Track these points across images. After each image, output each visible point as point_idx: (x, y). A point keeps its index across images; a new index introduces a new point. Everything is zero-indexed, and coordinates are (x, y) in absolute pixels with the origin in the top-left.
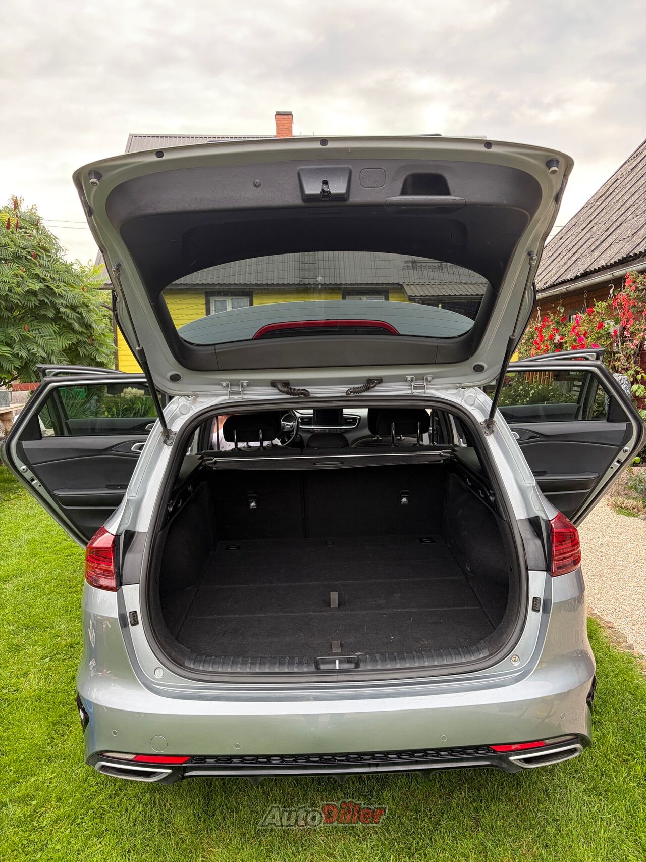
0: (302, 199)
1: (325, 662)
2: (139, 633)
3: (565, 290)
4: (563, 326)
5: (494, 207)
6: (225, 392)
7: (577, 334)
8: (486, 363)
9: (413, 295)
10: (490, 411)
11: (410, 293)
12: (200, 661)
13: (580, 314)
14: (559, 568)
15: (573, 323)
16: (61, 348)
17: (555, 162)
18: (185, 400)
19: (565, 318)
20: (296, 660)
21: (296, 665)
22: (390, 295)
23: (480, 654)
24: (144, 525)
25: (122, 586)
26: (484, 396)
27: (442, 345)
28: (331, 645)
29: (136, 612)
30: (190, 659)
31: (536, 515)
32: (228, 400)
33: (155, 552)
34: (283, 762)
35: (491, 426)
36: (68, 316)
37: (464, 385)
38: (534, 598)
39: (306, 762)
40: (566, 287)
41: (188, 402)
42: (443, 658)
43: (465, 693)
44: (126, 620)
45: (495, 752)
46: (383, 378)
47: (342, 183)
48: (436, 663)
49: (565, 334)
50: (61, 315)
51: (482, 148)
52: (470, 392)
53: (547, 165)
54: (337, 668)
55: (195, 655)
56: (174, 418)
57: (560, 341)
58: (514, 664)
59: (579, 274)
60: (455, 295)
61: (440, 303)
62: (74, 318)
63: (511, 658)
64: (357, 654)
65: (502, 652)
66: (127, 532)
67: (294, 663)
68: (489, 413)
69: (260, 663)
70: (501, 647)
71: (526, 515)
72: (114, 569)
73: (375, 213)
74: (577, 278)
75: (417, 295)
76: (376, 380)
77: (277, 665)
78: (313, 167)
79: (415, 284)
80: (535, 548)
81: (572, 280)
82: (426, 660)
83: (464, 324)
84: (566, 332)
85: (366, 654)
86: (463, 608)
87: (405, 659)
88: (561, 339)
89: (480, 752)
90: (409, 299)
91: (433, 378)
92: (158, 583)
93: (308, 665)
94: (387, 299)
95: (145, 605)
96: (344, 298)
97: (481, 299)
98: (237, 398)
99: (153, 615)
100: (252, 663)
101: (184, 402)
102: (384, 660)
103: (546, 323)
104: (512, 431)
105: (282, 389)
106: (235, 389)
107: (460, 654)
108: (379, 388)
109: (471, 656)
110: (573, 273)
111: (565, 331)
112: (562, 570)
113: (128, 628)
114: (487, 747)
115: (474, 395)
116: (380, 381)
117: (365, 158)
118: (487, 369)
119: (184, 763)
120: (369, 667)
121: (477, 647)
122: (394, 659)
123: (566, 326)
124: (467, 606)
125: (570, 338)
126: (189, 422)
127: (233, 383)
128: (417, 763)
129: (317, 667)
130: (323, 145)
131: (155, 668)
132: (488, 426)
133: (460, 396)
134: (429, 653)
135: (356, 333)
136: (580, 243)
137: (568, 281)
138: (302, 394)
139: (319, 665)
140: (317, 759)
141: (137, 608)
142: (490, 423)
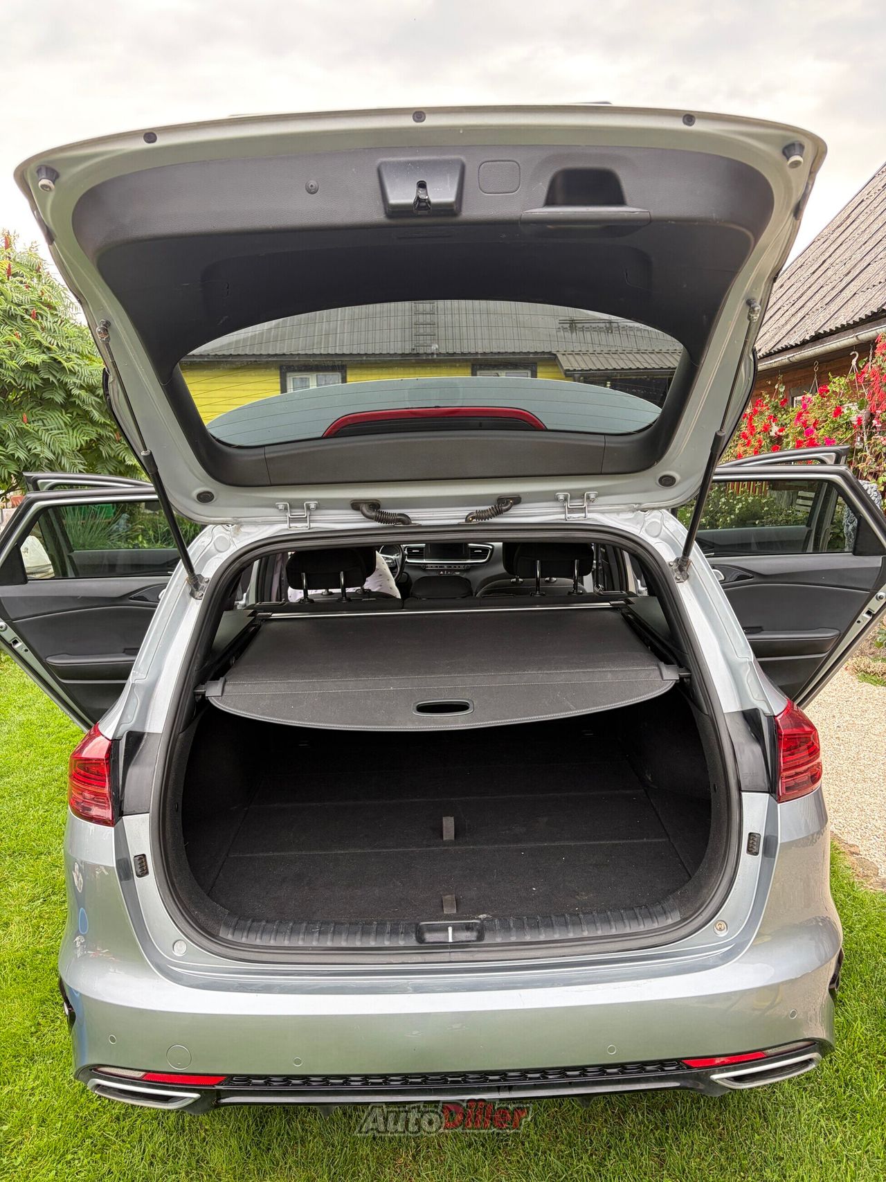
0: (386, 213)
1: (433, 929)
2: (149, 888)
3: (787, 360)
4: (783, 413)
5: (697, 223)
6: (282, 518)
7: (804, 424)
8: (677, 472)
9: (571, 369)
10: (683, 546)
11: (566, 366)
12: (242, 930)
13: (809, 395)
14: (788, 789)
15: (797, 408)
16: (75, 447)
17: (797, 148)
18: (223, 530)
19: (785, 401)
20: (388, 928)
21: (388, 935)
22: (539, 369)
23: (667, 918)
24: (158, 722)
25: (123, 817)
26: (675, 523)
27: (612, 445)
28: (442, 902)
29: (144, 855)
30: (227, 925)
31: (754, 707)
32: (287, 529)
33: (173, 764)
34: (367, 1084)
35: (685, 568)
36: (84, 401)
37: (644, 506)
38: (750, 834)
39: (402, 1084)
40: (788, 356)
41: (228, 532)
42: (610, 924)
43: (645, 981)
44: (127, 869)
45: (689, 1068)
46: (521, 496)
47: (448, 186)
48: (600, 933)
49: (786, 424)
50: (74, 399)
51: (678, 125)
52: (654, 517)
53: (784, 153)
54: (450, 940)
55: (236, 919)
56: (205, 558)
57: (778, 433)
58: (719, 933)
59: (808, 338)
60: (630, 369)
61: (609, 380)
62: (92, 404)
63: (715, 924)
64: (481, 916)
65: (700, 918)
66: (131, 734)
67: (384, 932)
68: (682, 549)
69: (334, 933)
70: (699, 909)
71: (739, 706)
72: (110, 793)
73: (504, 236)
74: (804, 344)
75: (577, 369)
76: (511, 499)
77: (358, 937)
78: (403, 159)
79: (574, 353)
80: (751, 757)
81: (797, 345)
82: (585, 927)
83: (647, 413)
84: (787, 421)
85: (494, 916)
86: (641, 841)
87: (553, 926)
88: (781, 431)
89: (666, 1068)
90: (565, 374)
91: (597, 496)
92: (180, 809)
93: (405, 936)
94: (534, 375)
95: (158, 845)
96: (474, 374)
97: (672, 373)
98: (300, 527)
99: (170, 859)
100: (320, 933)
101: (221, 533)
102: (521, 928)
103: (759, 409)
104: (713, 568)
105: (368, 514)
106: (298, 513)
107: (637, 918)
108: (516, 510)
109: (653, 922)
110: (799, 337)
111: (785, 419)
112: (794, 791)
113: (132, 880)
114: (678, 1062)
115: (659, 522)
116: (517, 500)
117: (487, 144)
118: (680, 482)
119: (218, 1085)
120: (499, 940)
121: (662, 907)
122: (536, 927)
123: (787, 412)
124: (648, 838)
125: (792, 431)
126: (227, 565)
127: (293, 505)
128: (570, 1085)
129: (420, 939)
130: (417, 121)
131: (173, 941)
132: (681, 569)
133: (638, 523)
134: (590, 916)
135: (480, 427)
136: (809, 293)
137: (792, 347)
138: (399, 520)
139: (423, 934)
140: (419, 1080)
141: (148, 852)
142: (683, 563)
